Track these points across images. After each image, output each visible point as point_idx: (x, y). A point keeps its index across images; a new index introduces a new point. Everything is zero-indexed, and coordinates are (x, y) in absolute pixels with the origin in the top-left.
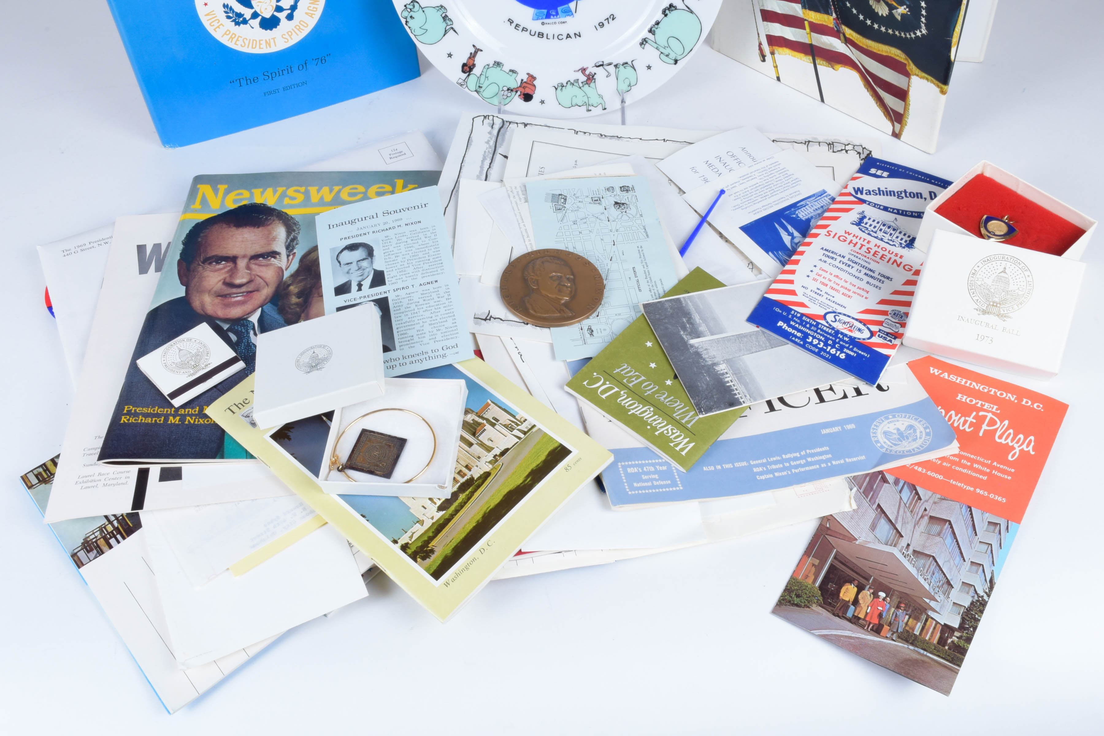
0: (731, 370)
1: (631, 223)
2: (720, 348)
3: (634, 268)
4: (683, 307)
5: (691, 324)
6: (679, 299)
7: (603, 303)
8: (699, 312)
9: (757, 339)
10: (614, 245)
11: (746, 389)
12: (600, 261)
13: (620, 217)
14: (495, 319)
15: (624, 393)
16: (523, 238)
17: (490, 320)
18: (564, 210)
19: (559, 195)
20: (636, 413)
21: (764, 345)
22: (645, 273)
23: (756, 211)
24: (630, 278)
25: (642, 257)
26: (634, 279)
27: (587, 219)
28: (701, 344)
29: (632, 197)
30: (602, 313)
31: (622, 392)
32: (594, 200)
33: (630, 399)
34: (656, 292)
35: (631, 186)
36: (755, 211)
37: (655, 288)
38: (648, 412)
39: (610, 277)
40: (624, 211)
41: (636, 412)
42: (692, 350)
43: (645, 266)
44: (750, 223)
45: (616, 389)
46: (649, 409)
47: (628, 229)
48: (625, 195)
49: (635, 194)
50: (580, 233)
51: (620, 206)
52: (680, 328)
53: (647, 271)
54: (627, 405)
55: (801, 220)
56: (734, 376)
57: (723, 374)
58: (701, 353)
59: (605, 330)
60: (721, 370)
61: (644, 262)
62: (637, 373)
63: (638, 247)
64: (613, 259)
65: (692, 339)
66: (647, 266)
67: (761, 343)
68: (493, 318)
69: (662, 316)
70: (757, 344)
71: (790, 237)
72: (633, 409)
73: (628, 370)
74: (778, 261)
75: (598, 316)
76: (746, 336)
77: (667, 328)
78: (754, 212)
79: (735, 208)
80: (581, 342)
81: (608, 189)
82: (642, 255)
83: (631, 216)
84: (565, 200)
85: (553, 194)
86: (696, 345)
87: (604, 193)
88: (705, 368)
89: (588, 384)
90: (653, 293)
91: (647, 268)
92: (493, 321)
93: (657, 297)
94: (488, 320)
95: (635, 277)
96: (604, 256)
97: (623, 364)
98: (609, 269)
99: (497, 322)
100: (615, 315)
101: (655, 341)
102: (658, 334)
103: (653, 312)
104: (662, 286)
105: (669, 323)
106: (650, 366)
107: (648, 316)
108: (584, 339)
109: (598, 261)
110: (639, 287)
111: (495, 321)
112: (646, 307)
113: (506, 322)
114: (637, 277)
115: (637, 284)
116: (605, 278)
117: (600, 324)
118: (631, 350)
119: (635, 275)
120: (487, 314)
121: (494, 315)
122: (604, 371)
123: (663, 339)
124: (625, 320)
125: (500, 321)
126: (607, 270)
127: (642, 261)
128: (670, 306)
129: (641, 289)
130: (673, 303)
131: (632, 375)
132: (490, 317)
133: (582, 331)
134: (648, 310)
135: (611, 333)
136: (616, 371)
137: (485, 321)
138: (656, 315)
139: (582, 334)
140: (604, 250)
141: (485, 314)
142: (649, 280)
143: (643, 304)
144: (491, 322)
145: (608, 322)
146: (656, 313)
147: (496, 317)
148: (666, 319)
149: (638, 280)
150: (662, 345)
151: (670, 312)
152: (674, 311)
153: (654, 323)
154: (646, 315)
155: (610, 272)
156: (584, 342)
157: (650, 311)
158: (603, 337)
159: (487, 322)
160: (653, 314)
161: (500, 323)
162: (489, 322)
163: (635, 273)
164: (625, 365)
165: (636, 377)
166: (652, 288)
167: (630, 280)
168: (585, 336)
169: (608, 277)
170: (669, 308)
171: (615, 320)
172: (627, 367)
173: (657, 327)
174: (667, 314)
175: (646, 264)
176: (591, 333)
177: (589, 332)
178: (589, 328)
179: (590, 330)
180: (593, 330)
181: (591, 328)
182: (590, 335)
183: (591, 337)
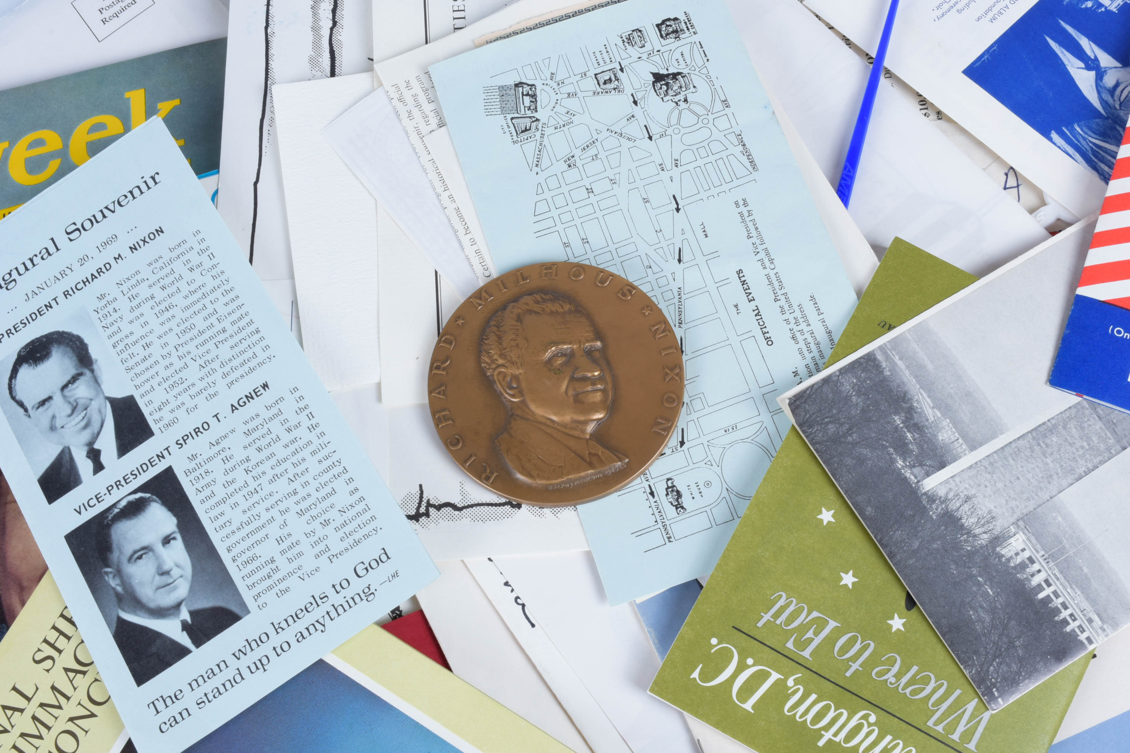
0: (1039, 547)
1: (705, 133)
2: (1000, 485)
3: (740, 272)
4: (884, 380)
5: (917, 428)
6: (870, 357)
7: (686, 399)
8: (928, 387)
9: (1083, 428)
10: (678, 210)
11: (1088, 598)
12: (655, 268)
13: (674, 120)
14: (439, 507)
15: (796, 682)
16: (457, 237)
17: (427, 514)
18: (537, 129)
19: (517, 85)
20: (837, 739)
21: (1102, 447)
22: (771, 283)
23: (995, 10)
24: (736, 306)
25: (754, 233)
26: (747, 308)
27: (597, 144)
28: (952, 485)
29: (691, 50)
30: (691, 434)
31: (790, 682)
32: (602, 81)
33: (814, 697)
34: (810, 340)
35: (682, 17)
36: (990, 9)
37: (803, 326)
38: (865, 730)
39: (689, 315)
40: (681, 97)
41: (835, 735)
42: (935, 512)
43: (767, 263)
44: (987, 51)
45: (775, 676)
46: (865, 717)
47: (702, 152)
48: (673, 47)
49: (695, 38)
50: (590, 191)
51: (667, 84)
52: (891, 450)
53: (772, 274)
54: (809, 717)
55: (1108, 12)
56: (1051, 564)
57: (1023, 566)
58: (958, 514)
59: (708, 484)
60: (1017, 554)
61: (760, 248)
62: (815, 614)
63: (737, 204)
64: (685, 257)
65: (928, 475)
66: (772, 261)
67: (1095, 439)
68: (434, 506)
69: (842, 425)
70: (1085, 444)
71: (1093, 74)
72: (827, 728)
73: (792, 608)
74: (1077, 156)
75: (682, 443)
76: (1055, 426)
77: (861, 461)
78: (990, 15)
79: (939, 12)
80: (657, 537)
81: (629, 40)
82: (750, 225)
83: (700, 111)
84: (534, 96)
85: (501, 88)
86: (942, 492)
87: (624, 55)
88: (978, 559)
89: (705, 676)
90: (802, 345)
91: (772, 267)
92: (437, 515)
93: (816, 353)
94: (423, 514)
95: (750, 301)
96: (660, 251)
97: (775, 595)
98: (679, 288)
99: (447, 517)
100: (723, 430)
101: (838, 503)
102: (845, 484)
103: (817, 417)
104: (821, 317)
105: (863, 441)
106: (842, 583)
107: (809, 435)
108: (663, 526)
109: (649, 271)
110: (764, 330)
111: (441, 515)
112: (799, 406)
113: (466, 512)
114: (754, 300)
115: (759, 323)
116: (677, 319)
117: (692, 466)
118: (785, 545)
119: (746, 293)
120: (418, 498)
121: (435, 499)
122: (733, 627)
123: (859, 499)
124: (752, 442)
125: (453, 511)
126: (676, 294)
127: (755, 246)
128: (856, 385)
129: (770, 338)
130: (861, 374)
131: (804, 623)
132: (425, 505)
133: (655, 500)
134: (804, 414)
135: (725, 494)
136: (763, 619)
137: (417, 521)
138: (827, 423)
139: (655, 509)
140: (656, 231)
141: (413, 498)
142: (783, 302)
143: (788, 401)
144: (431, 521)
145: (710, 458)
146: (826, 420)
147: (439, 502)
148: (852, 433)
149: (758, 309)
150: (859, 514)
151: (857, 404)
152: (868, 399)
153: (827, 454)
154: (803, 432)
155: (684, 297)
156: (664, 534)
157: (810, 417)
158: (708, 509)
159: (423, 522)
160: (820, 422)
161: (453, 518)
162: (427, 522)
163: (747, 289)
164: (780, 596)
165: (815, 626)
166: (796, 328)
167: (738, 313)
168: (663, 514)
169: (683, 313)
170: (853, 391)
171: (727, 447)
172: (787, 599)
173: (836, 465)
174: (853, 412)
175: (768, 254)
176: (677, 501)
177: (671, 500)
178: (668, 488)
179: (673, 491)
180: (678, 489)
181: (674, 486)
182: (677, 508)
183: (678, 514)
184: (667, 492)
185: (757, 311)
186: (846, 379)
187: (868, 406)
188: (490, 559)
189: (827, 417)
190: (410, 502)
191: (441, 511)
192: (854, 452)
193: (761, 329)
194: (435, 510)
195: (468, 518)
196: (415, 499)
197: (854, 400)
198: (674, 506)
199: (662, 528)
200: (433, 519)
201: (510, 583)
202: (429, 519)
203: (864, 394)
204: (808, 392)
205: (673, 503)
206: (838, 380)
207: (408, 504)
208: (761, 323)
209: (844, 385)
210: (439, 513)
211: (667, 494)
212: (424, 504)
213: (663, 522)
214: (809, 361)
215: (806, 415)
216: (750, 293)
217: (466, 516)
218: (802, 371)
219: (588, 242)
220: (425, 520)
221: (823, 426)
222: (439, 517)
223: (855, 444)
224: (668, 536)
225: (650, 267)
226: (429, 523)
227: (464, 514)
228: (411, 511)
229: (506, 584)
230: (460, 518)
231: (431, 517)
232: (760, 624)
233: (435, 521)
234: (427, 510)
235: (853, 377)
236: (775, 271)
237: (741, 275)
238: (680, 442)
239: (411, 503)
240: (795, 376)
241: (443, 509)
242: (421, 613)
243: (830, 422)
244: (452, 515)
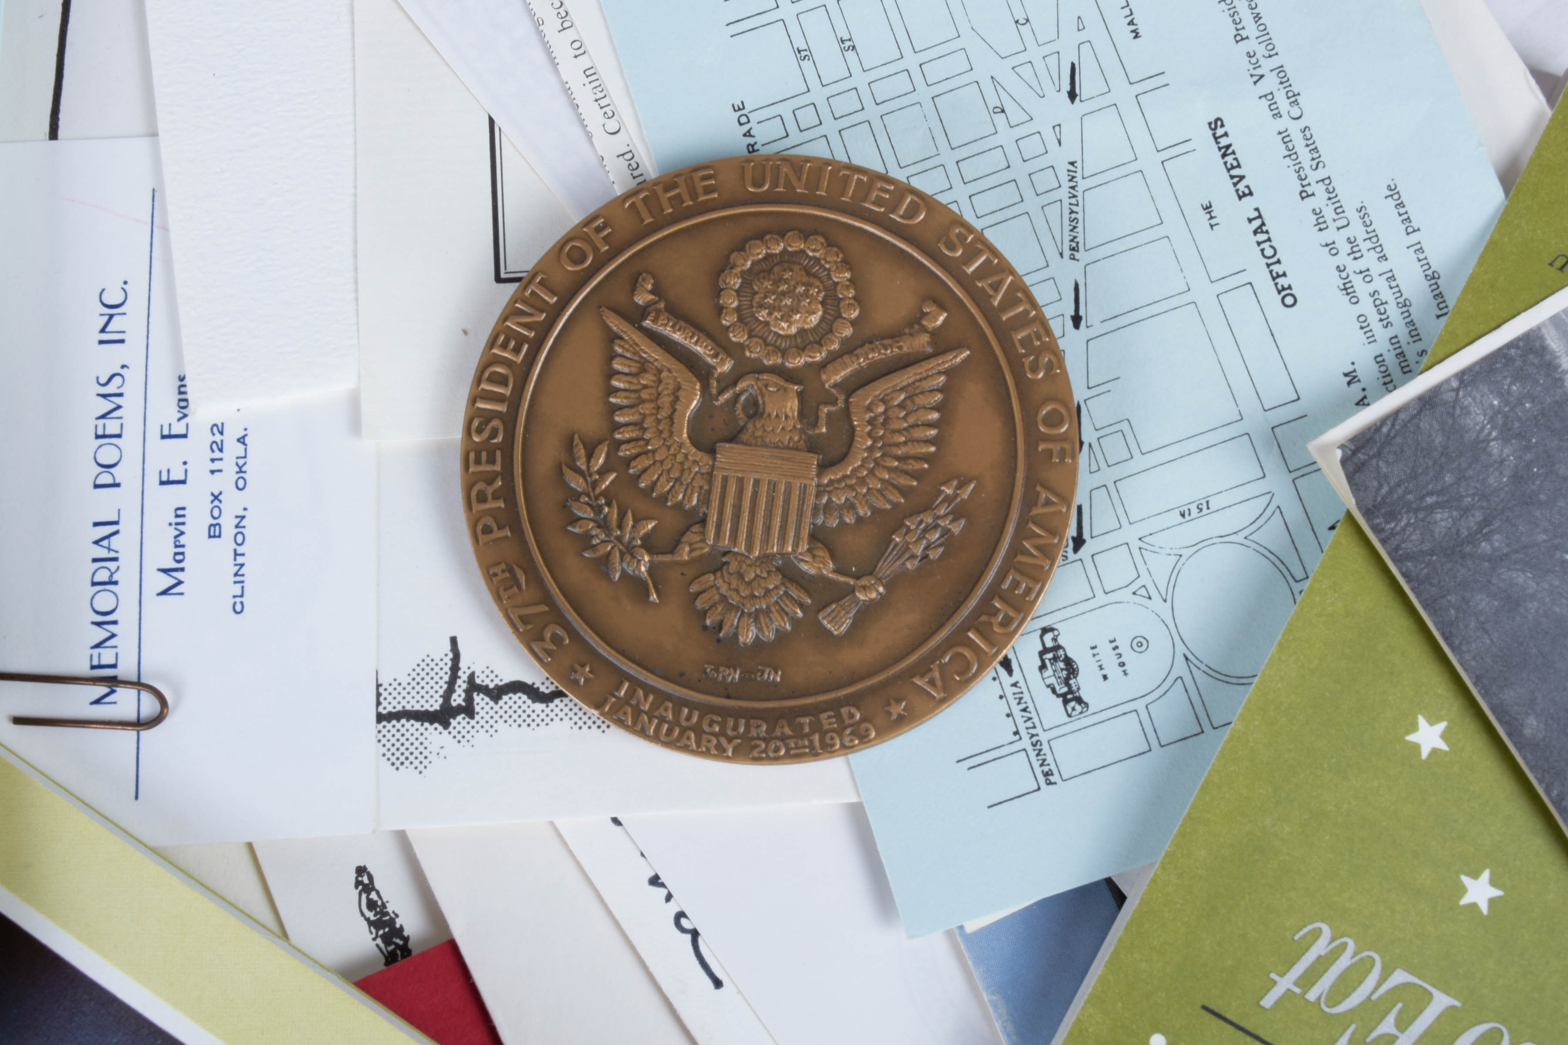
3: (1216, 123)
6: (1529, 345)
7: (1088, 434)
12: (1014, 113)
14: (496, 693)
16: (541, 35)
17: (469, 710)
22: (1291, 153)
24: (1208, 208)
25: (1251, 29)
26: (1233, 211)
30: (1099, 521)
34: (1386, 294)
37: (1369, 260)
43: (1283, 104)
53: (1295, 129)
59: (1140, 644)
61: (1267, 65)
62: (1399, 976)
64: (1085, 88)
66: (1294, 98)
68: (484, 690)
69: (1465, 511)
73: (1344, 962)
75: (1079, 542)
77: (1512, 602)
90: (1367, 306)
91: (1296, 112)
92: (492, 713)
93: (1399, 327)
94: (459, 710)
95: (1240, 198)
96: (1026, 72)
97: (1305, 930)
98: (1072, 164)
99: (515, 716)
100: (1177, 512)
101: (1454, 705)
102: (1474, 659)
103: (1407, 492)
104: (1414, 238)
105: (1516, 551)
106: (1465, 901)
107: (1388, 538)
108: (1034, 745)
109: (1000, 119)
110: (1276, 268)
111: (501, 712)
112: (1363, 464)
113: (561, 705)
114: (1251, 194)
115: (1262, 250)
116: (1067, 239)
117: (1101, 598)
118: (1329, 808)
119: (1232, 177)
120: (447, 669)
121: (487, 672)
122: (1205, 1008)
123: (1508, 696)
124: (1246, 542)
125: (529, 702)
126: (1064, 178)
127: (1253, 60)
128: (1499, 411)
129: (1290, 287)
130: (1511, 384)
131: (1374, 997)
132: (464, 686)
133: (1013, 680)
134: (1375, 484)
135: (1181, 668)
136: (1276, 989)
137: (446, 725)
138: (1431, 508)
139: (1013, 703)
140: (1017, 22)
141: (437, 669)
142: (1320, 200)
143: (1339, 453)
144: (478, 727)
145: (1145, 579)
146: (1429, 500)
147: (497, 681)
148: (1492, 532)
149: (1260, 217)
150: (1510, 735)
151: (1502, 462)
152: (1528, 448)
153: (1432, 585)
154: (1376, 530)
155: (1082, 185)
156: (1036, 764)
157: (1391, 492)
158: (1140, 705)
159: (459, 728)
160: (1414, 506)
161: (529, 721)
162: (468, 727)
163: (1233, 167)
164: (1317, 933)
165: (1399, 1005)
166: (1353, 266)
167: (1212, 226)
168: (1034, 715)
169: (1080, 225)
170: (1493, 428)
171: (1186, 553)
172: (1333, 940)
173: (1452, 612)
174: (1491, 480)
175: (1284, 81)
176: (1067, 684)
177: (1052, 680)
178: (1045, 650)
179: (1055, 659)
180: (1070, 655)
181: (1058, 647)
182: (1066, 702)
183: (1069, 716)
184: (1043, 661)
185: (1258, 223)
186: (1474, 399)
187: (1529, 465)
188: (616, 821)
189: (1431, 494)
190: (427, 679)
191: (501, 703)
192: (1495, 580)
193: (1268, 265)
194: (487, 699)
195: (566, 719)
196: (441, 674)
197: (1495, 451)
198: (1058, 696)
199: (1030, 748)
200: (482, 722)
201: (663, 879)
202: (473, 722)
203: (1519, 436)
204: (1385, 430)
205: (1057, 688)
206: (1457, 400)
207: (423, 683)
208: (1269, 252)
209: (1469, 413)
210: (496, 708)
211: (1043, 667)
212: (461, 685)
213: (1033, 736)
214: (1383, 346)
215: (1381, 486)
216: (1242, 178)
217: (562, 715)
218: (1368, 371)
219: (854, 47)
220: (464, 723)
221: (1421, 515)
222: (496, 717)
223: (1496, 560)
224: (1046, 769)
225: (1003, 111)
226: (473, 732)
227: (557, 710)
228: (432, 701)
229: (655, 881)
230: (547, 720)
231: (477, 717)
232: (1268, 1001)
233: (487, 727)
234: (469, 700)
235: (1492, 392)
236: (1301, 123)
237: (1220, 132)
238: (1073, 539)
239: (432, 683)
240: (1349, 383)
241: (505, 698)
242: (452, 947)
243: (1438, 505)
244: (529, 711)
